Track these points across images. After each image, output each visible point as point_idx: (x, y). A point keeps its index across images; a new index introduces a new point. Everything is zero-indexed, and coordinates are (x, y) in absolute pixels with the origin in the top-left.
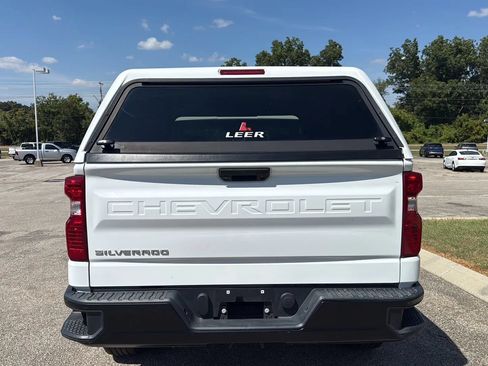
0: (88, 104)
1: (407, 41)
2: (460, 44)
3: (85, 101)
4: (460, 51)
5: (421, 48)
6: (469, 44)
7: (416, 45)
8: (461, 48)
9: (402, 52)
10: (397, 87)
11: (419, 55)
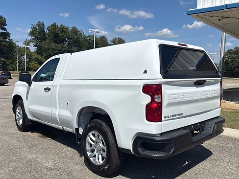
1: (39, 22)
2: (63, 28)
4: (63, 31)
5: (46, 27)
6: (67, 29)
7: (43, 25)
8: (64, 30)
9: (37, 27)
10: (35, 44)
11: (45, 30)
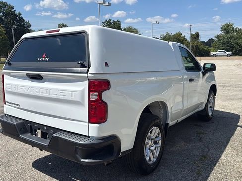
0: (185, 36)
3: (183, 35)
